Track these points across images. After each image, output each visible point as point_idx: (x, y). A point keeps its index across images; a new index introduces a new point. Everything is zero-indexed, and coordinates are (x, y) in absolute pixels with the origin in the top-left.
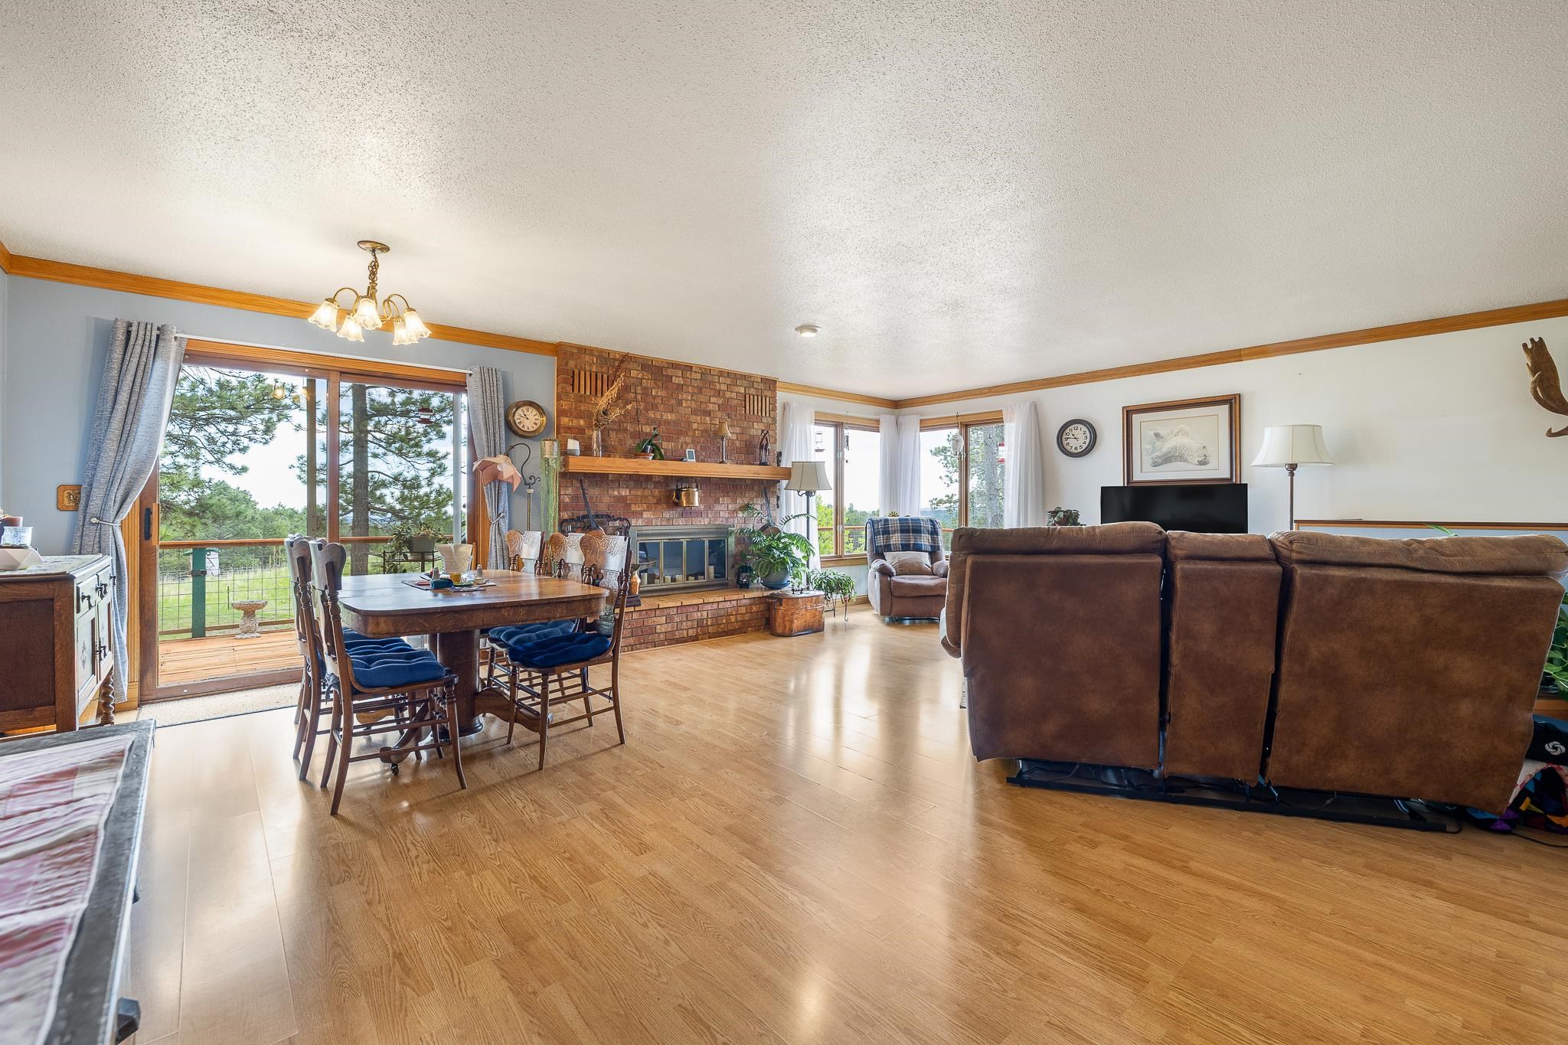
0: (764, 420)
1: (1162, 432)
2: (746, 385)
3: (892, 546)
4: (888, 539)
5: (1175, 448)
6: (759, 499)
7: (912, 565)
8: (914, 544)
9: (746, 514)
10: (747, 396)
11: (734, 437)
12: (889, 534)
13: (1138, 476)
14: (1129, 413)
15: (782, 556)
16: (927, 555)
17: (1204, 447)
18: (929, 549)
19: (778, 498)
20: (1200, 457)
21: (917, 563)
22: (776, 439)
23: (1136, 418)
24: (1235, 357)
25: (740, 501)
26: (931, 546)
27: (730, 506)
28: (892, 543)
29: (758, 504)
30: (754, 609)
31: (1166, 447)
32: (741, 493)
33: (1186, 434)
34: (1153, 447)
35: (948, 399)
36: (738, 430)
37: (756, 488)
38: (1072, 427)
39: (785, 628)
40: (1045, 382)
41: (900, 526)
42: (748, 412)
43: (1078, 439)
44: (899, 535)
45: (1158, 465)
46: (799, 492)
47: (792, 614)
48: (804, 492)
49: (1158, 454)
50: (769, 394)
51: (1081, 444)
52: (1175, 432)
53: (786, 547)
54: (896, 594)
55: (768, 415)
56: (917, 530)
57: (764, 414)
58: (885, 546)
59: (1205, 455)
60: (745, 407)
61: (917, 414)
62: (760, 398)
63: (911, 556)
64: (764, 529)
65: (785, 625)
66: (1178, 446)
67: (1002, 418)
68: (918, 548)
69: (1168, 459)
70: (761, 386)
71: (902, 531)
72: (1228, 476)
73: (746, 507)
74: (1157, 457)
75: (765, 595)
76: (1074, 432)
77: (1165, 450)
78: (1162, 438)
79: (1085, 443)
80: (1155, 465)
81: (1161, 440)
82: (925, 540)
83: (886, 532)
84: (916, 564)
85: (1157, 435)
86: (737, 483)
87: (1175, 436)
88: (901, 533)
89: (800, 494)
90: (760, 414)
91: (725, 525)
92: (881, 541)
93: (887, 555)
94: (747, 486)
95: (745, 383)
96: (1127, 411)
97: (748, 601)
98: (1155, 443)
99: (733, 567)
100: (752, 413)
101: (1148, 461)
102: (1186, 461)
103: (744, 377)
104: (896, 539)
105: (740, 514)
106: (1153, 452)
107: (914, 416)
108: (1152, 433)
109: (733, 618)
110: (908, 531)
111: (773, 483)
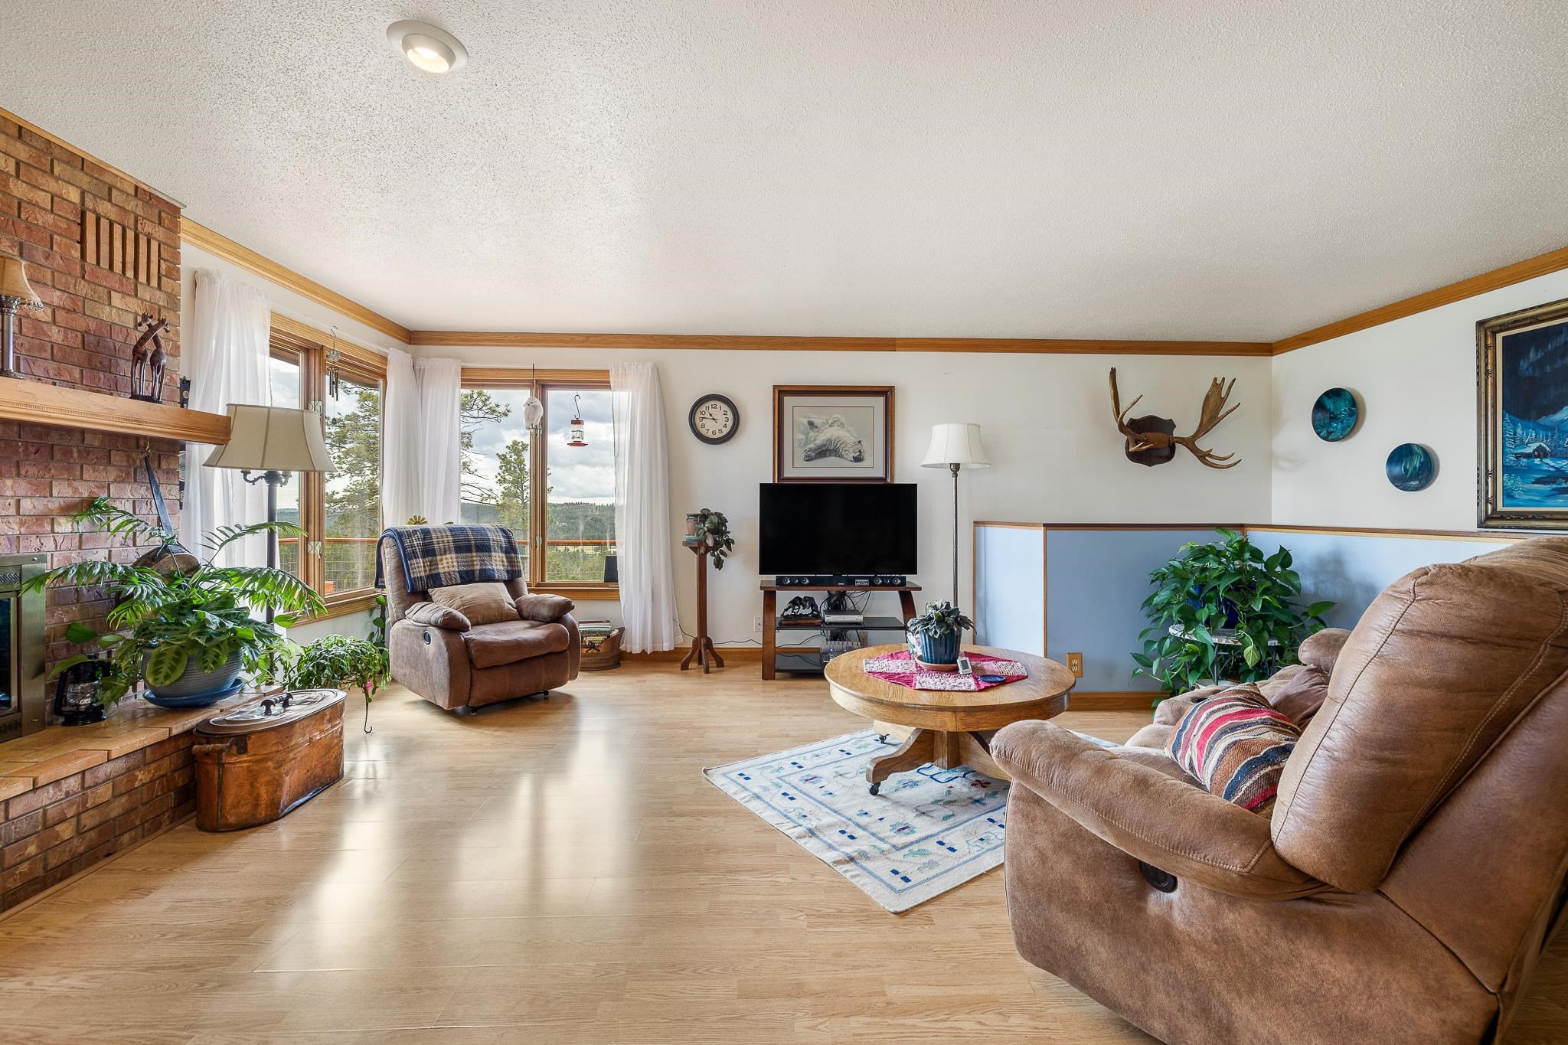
0: (145, 293)
1: (817, 421)
2: (85, 187)
3: (442, 576)
4: (434, 564)
5: (830, 441)
6: (128, 488)
7: (488, 607)
8: (480, 570)
9: (84, 525)
10: (90, 218)
11: (44, 314)
12: (435, 555)
13: (789, 472)
14: (782, 393)
15: (230, 625)
16: (502, 586)
17: (859, 442)
18: (505, 576)
19: (182, 485)
20: (855, 452)
21: (495, 601)
22: (178, 347)
23: (788, 401)
24: (889, 345)
25: (63, 491)
26: (508, 571)
27: (27, 505)
28: (441, 571)
29: (125, 496)
30: (142, 776)
31: (821, 438)
32: (69, 469)
33: (842, 425)
34: (807, 437)
35: (513, 341)
36: (56, 297)
37: (116, 457)
38: (709, 404)
39: (256, 806)
40: (671, 340)
41: (454, 541)
42: (91, 257)
43: (716, 421)
44: (454, 556)
45: (812, 460)
46: (245, 473)
47: (279, 765)
48: (263, 473)
49: (812, 446)
50: (159, 233)
51: (721, 427)
52: (830, 422)
53: (226, 601)
54: (479, 664)
55: (154, 282)
56: (483, 547)
57: (142, 278)
58: (428, 577)
59: (860, 451)
60: (82, 242)
61: (455, 357)
62: (130, 235)
63: (483, 592)
64: (150, 560)
65: (258, 798)
66: (833, 439)
67: (609, 382)
68: (487, 577)
69: (824, 452)
70: (133, 205)
71: (458, 549)
72: (881, 475)
73: (89, 506)
74: (811, 450)
75: (175, 732)
76: (712, 411)
77: (819, 442)
78: (817, 427)
79: (725, 426)
80: (809, 459)
81: (815, 429)
82: (497, 563)
83: (429, 551)
84: (493, 605)
85: (811, 424)
86: (54, 439)
87: (831, 426)
88: (457, 552)
89: (250, 477)
90: (130, 274)
91: (15, 558)
92: (419, 568)
93: (435, 593)
94: (86, 452)
95: (84, 180)
96: (779, 391)
97: (121, 765)
98: (808, 433)
99: (41, 670)
100: (105, 263)
101: (800, 454)
102: (841, 456)
103: (80, 162)
104: (449, 563)
105: (64, 526)
106: (806, 444)
107: (451, 360)
108: (805, 421)
109: (66, 831)
110: (468, 549)
111: (170, 448)
